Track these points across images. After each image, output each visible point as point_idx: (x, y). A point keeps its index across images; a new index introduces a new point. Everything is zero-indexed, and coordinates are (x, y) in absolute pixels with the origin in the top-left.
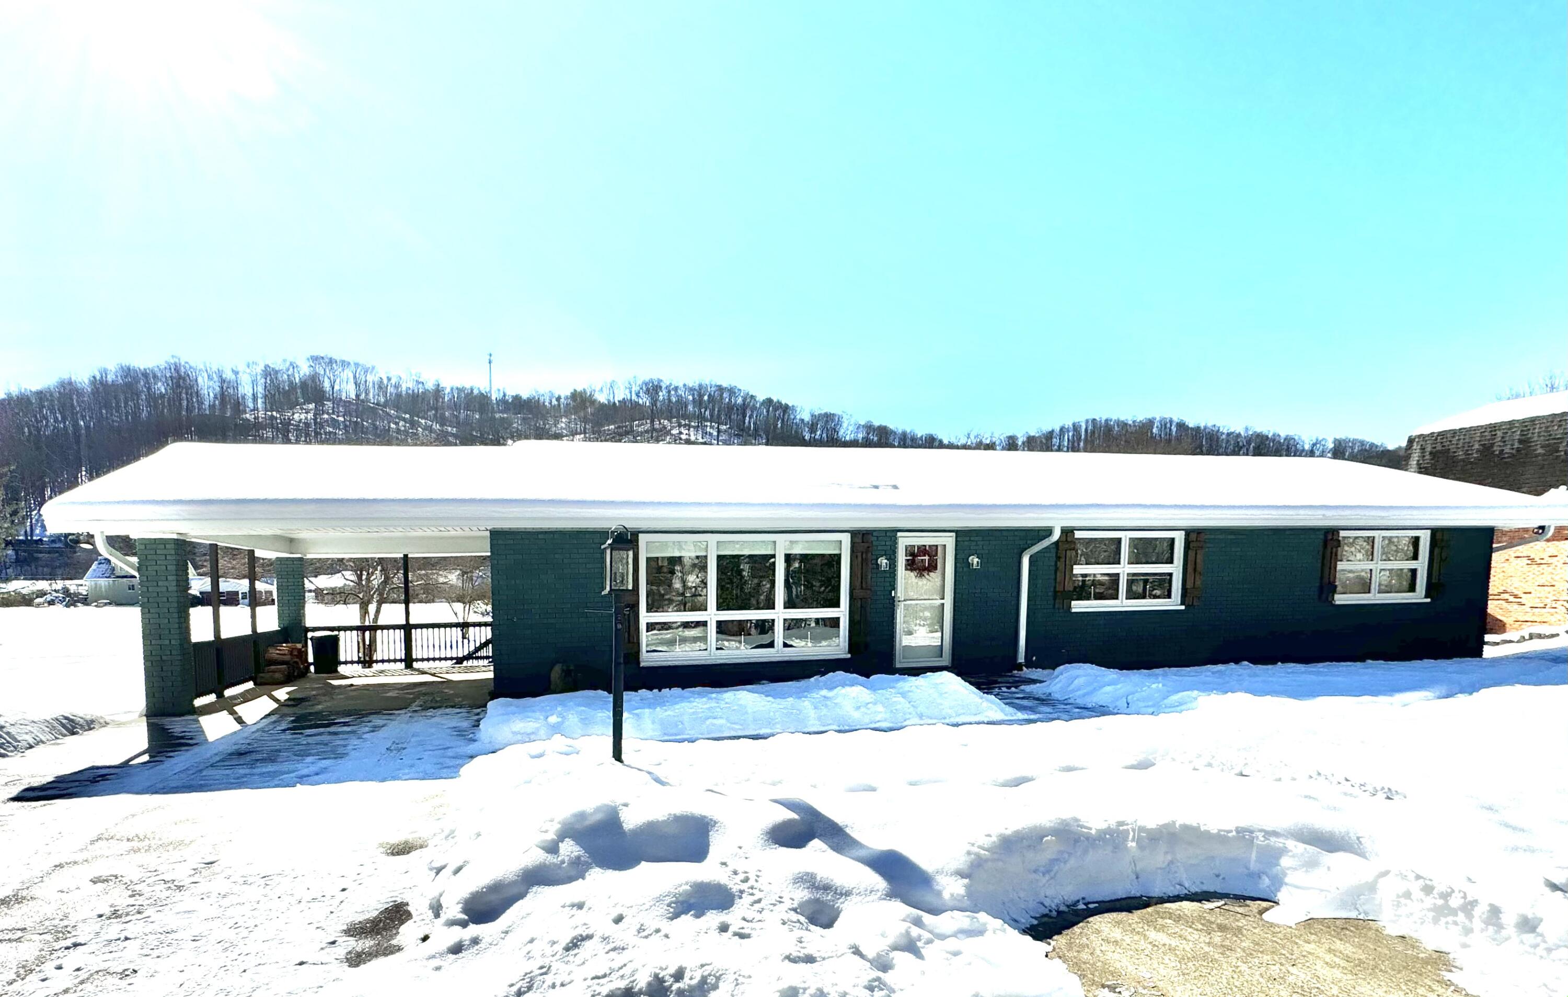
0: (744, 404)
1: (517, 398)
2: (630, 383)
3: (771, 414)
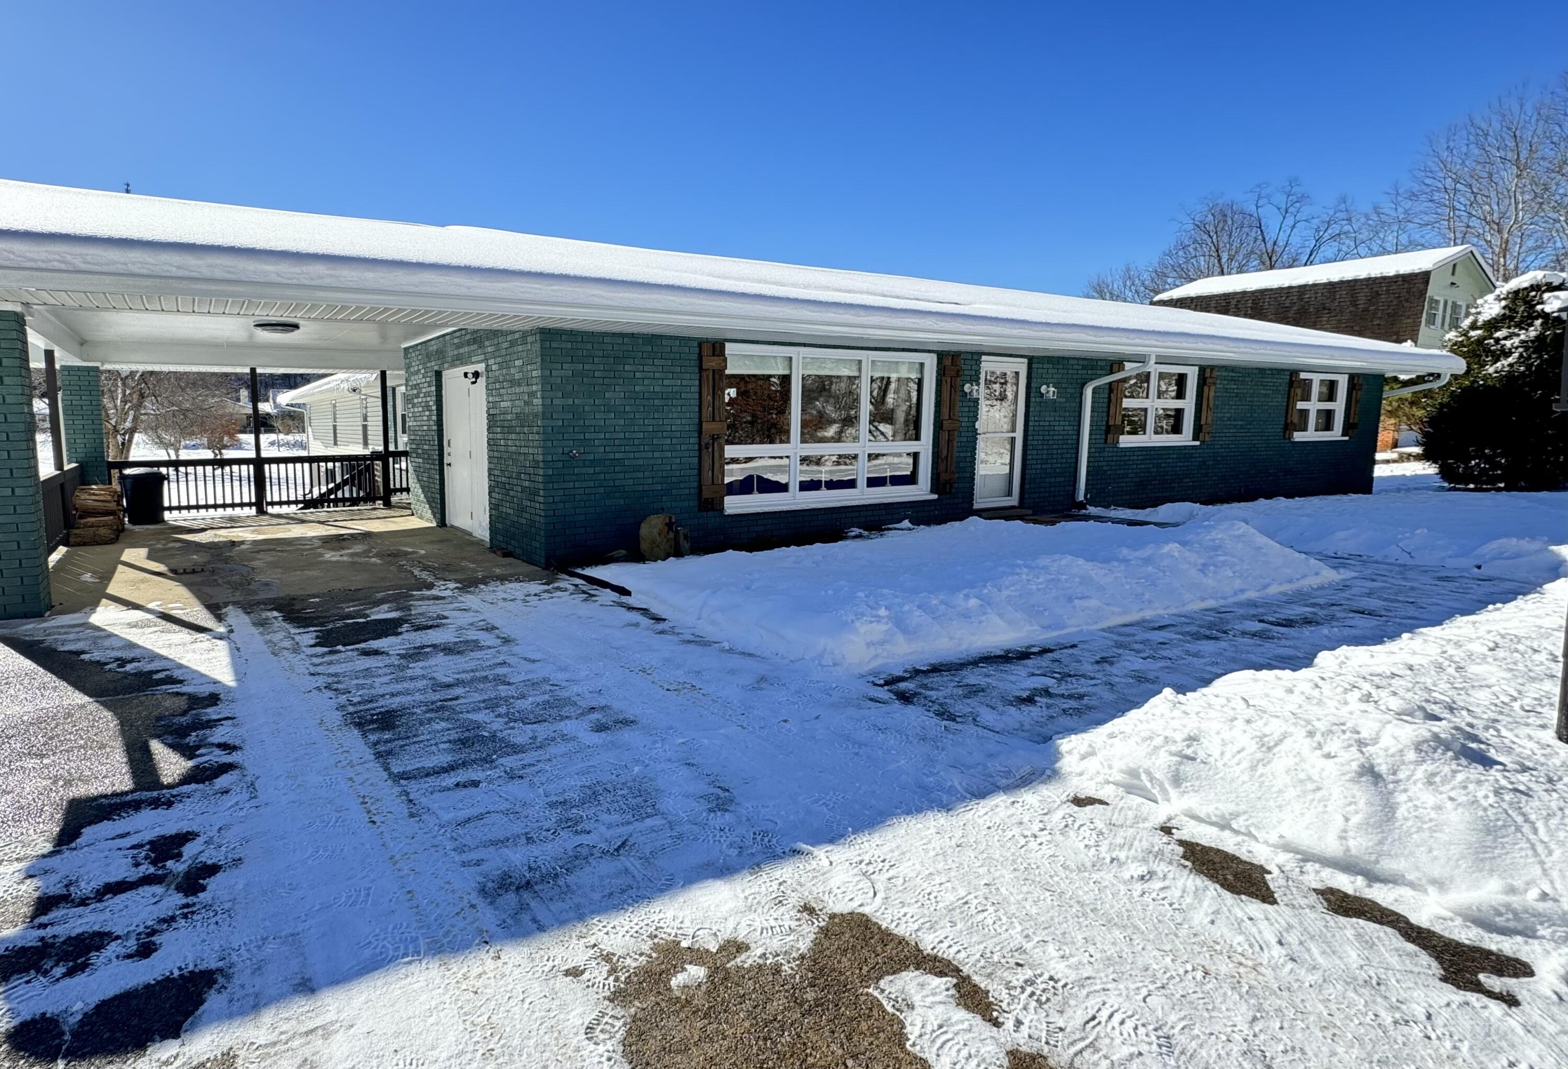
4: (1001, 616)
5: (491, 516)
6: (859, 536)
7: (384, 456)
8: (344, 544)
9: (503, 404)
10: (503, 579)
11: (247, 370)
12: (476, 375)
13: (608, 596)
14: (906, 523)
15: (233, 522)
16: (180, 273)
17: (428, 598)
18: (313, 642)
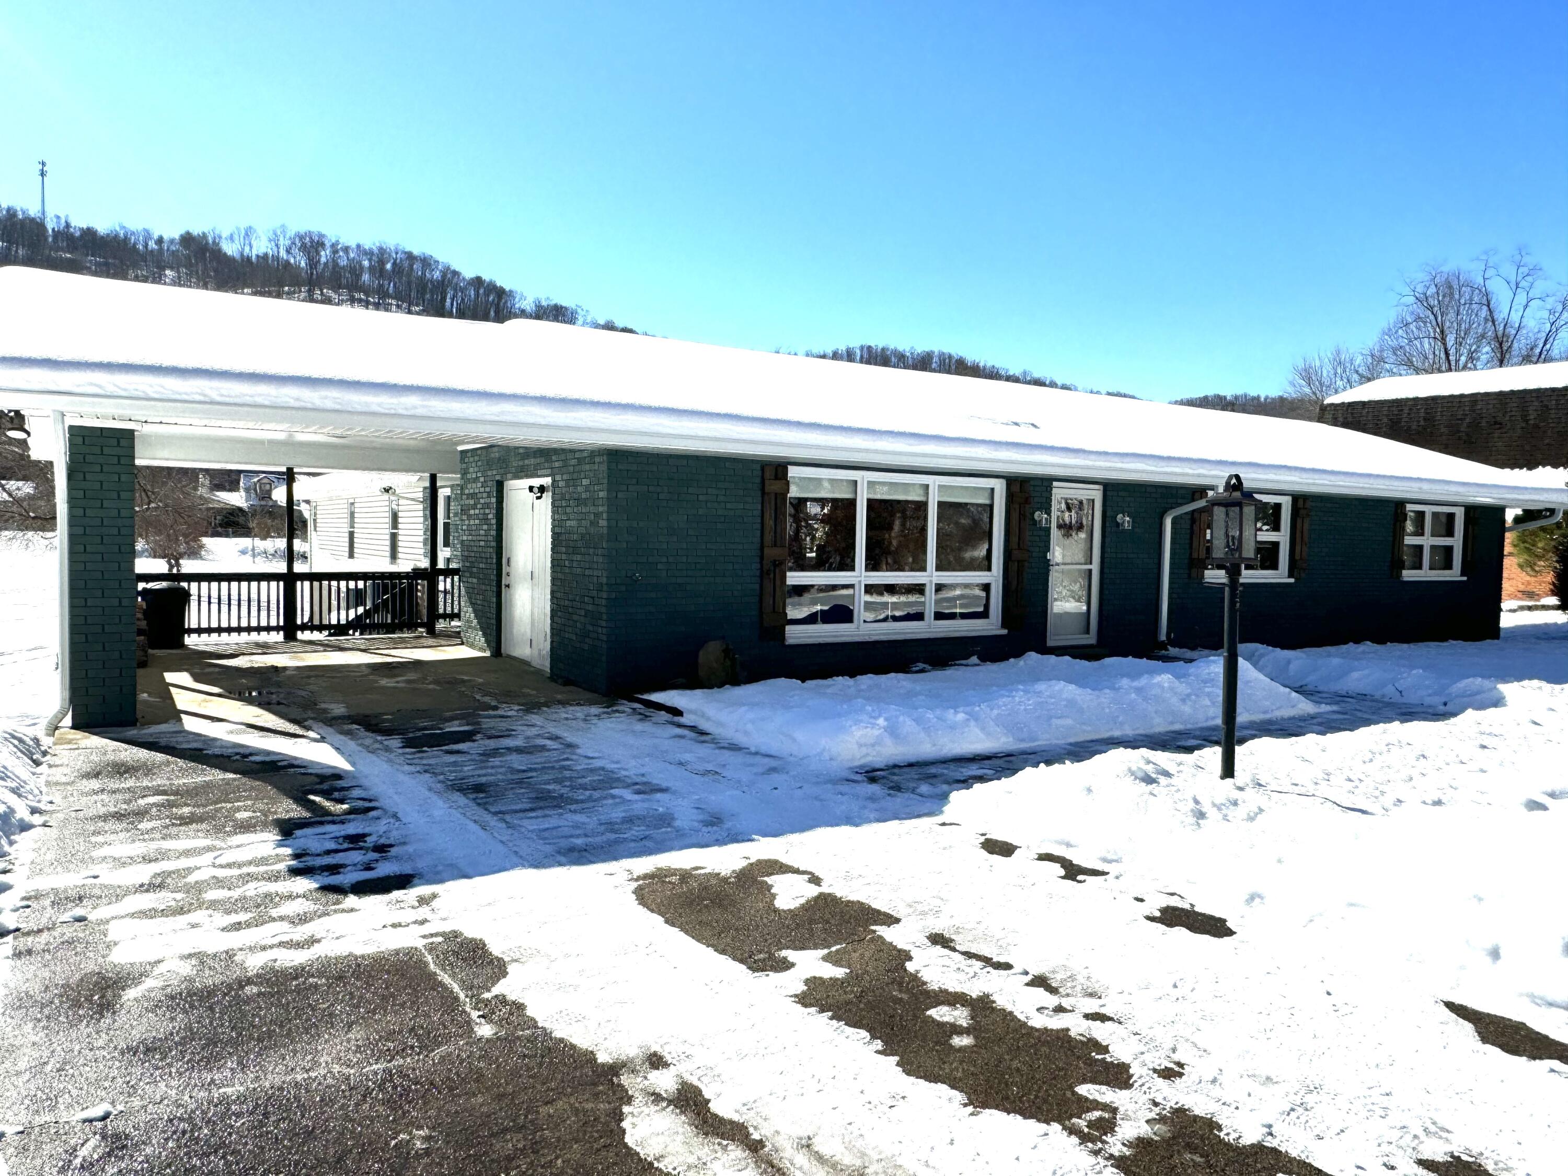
0: (443, 281)
1: (89, 233)
2: (275, 234)
3: (482, 298)
4: (983, 729)
5: (552, 642)
6: (922, 671)
7: (431, 575)
8: (396, 671)
9: (569, 523)
10: (563, 703)
11: (284, 469)
12: (542, 489)
13: (664, 716)
14: (974, 660)
15: (265, 648)
16: (297, 404)
17: (495, 717)
18: (401, 745)
